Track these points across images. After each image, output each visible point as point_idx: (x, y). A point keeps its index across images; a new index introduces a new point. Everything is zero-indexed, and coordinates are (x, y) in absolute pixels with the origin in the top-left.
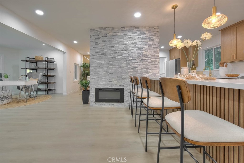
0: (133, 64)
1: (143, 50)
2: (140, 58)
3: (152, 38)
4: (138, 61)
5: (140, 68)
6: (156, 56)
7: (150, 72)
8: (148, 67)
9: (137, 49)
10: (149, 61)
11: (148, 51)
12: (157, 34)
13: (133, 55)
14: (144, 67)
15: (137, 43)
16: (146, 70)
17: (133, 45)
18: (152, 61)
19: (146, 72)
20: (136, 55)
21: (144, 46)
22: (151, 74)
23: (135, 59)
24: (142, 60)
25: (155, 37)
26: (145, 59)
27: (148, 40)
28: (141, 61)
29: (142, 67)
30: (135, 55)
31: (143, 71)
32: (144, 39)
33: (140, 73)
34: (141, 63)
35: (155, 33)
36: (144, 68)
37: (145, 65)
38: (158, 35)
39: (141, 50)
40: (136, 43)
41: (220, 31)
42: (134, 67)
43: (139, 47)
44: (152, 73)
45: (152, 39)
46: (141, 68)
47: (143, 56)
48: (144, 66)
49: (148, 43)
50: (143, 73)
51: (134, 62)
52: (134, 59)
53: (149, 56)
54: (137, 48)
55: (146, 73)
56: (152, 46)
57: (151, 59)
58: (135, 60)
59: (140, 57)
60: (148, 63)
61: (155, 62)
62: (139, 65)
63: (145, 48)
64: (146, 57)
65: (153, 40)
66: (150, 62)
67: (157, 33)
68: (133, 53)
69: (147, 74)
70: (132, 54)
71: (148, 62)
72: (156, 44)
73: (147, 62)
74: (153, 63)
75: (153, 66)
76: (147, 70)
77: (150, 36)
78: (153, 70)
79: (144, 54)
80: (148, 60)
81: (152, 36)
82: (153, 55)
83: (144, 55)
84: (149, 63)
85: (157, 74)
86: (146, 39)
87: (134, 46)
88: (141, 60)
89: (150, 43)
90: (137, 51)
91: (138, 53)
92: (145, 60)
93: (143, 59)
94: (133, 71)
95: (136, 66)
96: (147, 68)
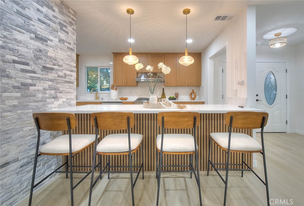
0: (21, 74)
1: (47, 45)
2: (40, 61)
3: (66, 27)
4: (36, 69)
5: (41, 88)
6: (71, 66)
7: (62, 98)
8: (59, 86)
9: (33, 36)
10: (61, 74)
11: (59, 51)
12: (73, 24)
13: (22, 50)
14: (49, 85)
15: (34, 20)
16: (53, 92)
17: (20, 20)
18: (65, 74)
19: (54, 98)
20: (28, 52)
21: (51, 37)
22: (64, 102)
23: (28, 61)
24: (45, 69)
25: (69, 29)
26: (52, 67)
27: (59, 27)
28: (42, 70)
29: (46, 86)
30: (26, 50)
31: (47, 96)
32: (50, 20)
33: (40, 101)
34: (44, 76)
35: (71, 20)
36: (51, 88)
37: (51, 80)
38: (75, 28)
39: (42, 44)
40: (30, 19)
41: (112, 53)
42: (23, 84)
43: (38, 33)
44: (64, 100)
45: (64, 28)
46: (44, 89)
47: (48, 60)
48: (50, 83)
49: (59, 33)
50: (48, 100)
51: (23, 71)
52: (23, 60)
53: (59, 62)
54: (33, 33)
55: (53, 100)
56: (66, 44)
57: (64, 70)
58: (27, 64)
59: (41, 59)
60: (57, 78)
61: (70, 77)
62: (38, 78)
63: (51, 41)
64: (54, 65)
65: (67, 33)
66: (62, 77)
67: (73, 22)
68: (20, 42)
69: (55, 103)
70: (19, 44)
71: (59, 76)
72: (72, 42)
73: (57, 76)
74: (67, 80)
75: (66, 84)
76: (56, 92)
77: (63, 23)
78: (67, 93)
79: (49, 54)
80: (57, 70)
81: (65, 24)
82: (67, 62)
83: (51, 58)
84: (60, 79)
85: (72, 100)
86: (55, 23)
87: (23, 23)
88: (44, 67)
89: (62, 36)
90: (33, 42)
91: (35, 48)
92: (52, 69)
93: (48, 66)
94: (19, 95)
95: (30, 81)
96: (55, 89)
